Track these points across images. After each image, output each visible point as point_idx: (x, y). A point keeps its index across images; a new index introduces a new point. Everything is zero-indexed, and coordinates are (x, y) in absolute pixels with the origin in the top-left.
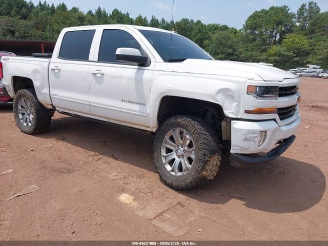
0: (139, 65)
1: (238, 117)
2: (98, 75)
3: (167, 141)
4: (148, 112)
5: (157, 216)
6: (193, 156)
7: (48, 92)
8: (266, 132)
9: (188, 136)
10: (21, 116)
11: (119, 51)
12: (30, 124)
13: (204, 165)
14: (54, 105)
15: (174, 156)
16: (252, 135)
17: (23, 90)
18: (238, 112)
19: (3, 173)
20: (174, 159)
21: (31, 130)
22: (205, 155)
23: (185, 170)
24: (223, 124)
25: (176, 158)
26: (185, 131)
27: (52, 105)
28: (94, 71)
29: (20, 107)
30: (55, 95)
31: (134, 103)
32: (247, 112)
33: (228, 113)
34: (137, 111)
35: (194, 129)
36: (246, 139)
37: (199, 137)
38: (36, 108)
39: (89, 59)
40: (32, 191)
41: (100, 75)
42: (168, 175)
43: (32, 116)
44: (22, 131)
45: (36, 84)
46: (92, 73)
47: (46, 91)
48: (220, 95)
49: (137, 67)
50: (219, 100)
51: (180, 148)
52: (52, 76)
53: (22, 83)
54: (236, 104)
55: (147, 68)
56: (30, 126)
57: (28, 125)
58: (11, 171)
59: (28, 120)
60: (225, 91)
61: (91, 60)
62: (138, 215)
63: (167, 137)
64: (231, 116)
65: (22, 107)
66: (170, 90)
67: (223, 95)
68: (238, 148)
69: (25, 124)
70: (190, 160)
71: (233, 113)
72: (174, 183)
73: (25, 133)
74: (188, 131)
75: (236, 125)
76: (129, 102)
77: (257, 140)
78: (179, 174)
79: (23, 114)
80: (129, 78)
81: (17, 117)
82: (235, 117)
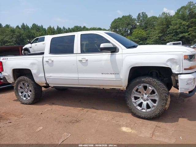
0: (111, 52)
1: (181, 73)
2: (83, 61)
3: (134, 93)
4: (121, 77)
5: (153, 135)
6: (157, 98)
7: (43, 75)
8: (195, 78)
9: (150, 88)
10: (20, 94)
11: (102, 46)
12: (29, 98)
13: (166, 102)
14: (48, 83)
15: (142, 101)
16: (190, 81)
17: (22, 77)
18: (180, 70)
19: (39, 130)
20: (142, 103)
21: (30, 101)
22: (166, 96)
23: (152, 107)
24: (172, 77)
25: (143, 101)
26: (148, 85)
27: (46, 83)
28: (80, 59)
29: (19, 88)
30: (51, 77)
31: (111, 74)
32: (185, 69)
33: (175, 71)
34: (114, 78)
35: (156, 83)
36: (188, 84)
37: (160, 87)
38: (34, 87)
39: (74, 53)
40: (68, 137)
41: (85, 61)
42: (140, 112)
43: (30, 93)
44: (23, 104)
45: (34, 72)
46: (79, 61)
47: (42, 75)
48: (169, 62)
49: (110, 53)
50: (169, 65)
51: (145, 95)
52: (46, 66)
53: (18, 73)
54: (178, 66)
55: (117, 53)
56: (29, 100)
57: (27, 98)
58: (41, 128)
59: (27, 96)
60: (171, 60)
61: (76, 53)
62: (141, 137)
63: (134, 90)
64: (177, 73)
65: (21, 88)
66: (136, 64)
67: (170, 62)
68: (183, 89)
69: (25, 99)
70: (154, 101)
71: (177, 71)
72: (146, 116)
73: (26, 104)
74: (150, 84)
75: (181, 77)
76: (107, 74)
77: (192, 83)
78: (149, 110)
79: (22, 93)
80: (106, 60)
81: (17, 95)
82: (179, 73)
